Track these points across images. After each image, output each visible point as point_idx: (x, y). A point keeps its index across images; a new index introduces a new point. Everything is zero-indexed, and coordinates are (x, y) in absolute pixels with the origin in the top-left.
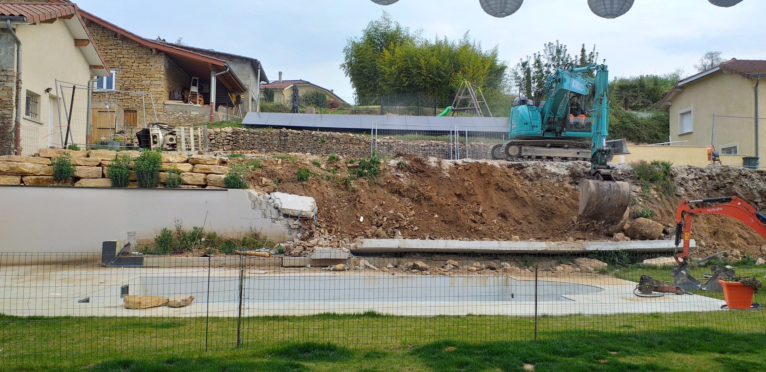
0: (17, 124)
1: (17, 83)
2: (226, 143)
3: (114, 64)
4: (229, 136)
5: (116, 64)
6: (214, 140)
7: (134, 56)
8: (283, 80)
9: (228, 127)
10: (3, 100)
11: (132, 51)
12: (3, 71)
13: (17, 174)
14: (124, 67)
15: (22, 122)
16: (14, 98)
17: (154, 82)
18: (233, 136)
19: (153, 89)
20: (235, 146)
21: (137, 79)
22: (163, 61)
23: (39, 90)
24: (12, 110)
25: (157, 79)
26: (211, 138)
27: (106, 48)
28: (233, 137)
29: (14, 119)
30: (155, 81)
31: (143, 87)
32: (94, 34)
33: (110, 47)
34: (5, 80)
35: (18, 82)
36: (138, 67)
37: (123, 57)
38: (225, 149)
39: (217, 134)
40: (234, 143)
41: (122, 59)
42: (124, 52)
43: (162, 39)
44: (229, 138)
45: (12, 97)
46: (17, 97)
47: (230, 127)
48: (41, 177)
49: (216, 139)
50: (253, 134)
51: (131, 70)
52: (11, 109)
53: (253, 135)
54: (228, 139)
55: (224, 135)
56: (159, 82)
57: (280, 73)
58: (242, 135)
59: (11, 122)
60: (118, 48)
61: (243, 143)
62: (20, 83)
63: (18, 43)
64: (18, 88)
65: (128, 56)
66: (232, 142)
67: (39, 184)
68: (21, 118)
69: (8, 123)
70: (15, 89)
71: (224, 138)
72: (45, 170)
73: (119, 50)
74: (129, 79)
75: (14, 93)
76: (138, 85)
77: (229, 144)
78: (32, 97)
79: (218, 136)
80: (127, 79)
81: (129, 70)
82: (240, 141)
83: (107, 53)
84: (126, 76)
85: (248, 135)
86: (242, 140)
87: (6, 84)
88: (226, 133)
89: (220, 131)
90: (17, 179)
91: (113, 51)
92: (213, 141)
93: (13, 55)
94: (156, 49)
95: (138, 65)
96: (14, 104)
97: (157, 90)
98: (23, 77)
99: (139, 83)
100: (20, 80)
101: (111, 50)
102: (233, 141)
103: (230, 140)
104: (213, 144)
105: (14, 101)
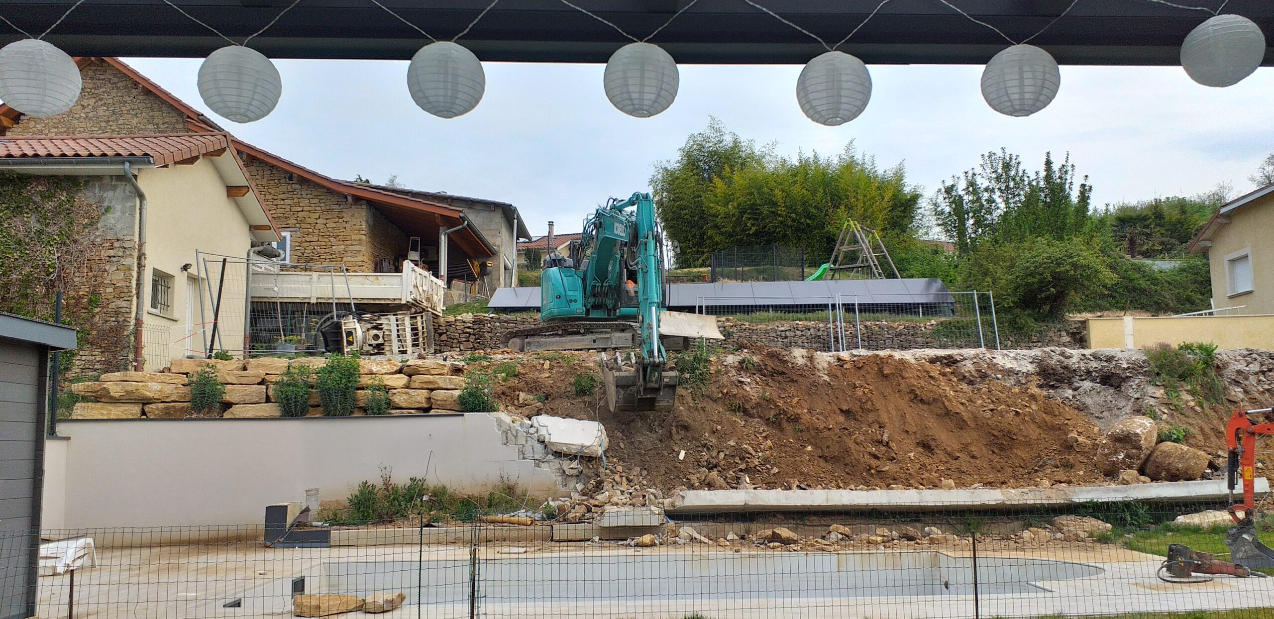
0: (139, 323)
1: (139, 258)
2: (464, 339)
3: (288, 222)
4: (469, 328)
5: (292, 221)
6: (445, 335)
7: (319, 208)
8: (555, 233)
9: (467, 312)
10: (117, 285)
11: (316, 201)
12: (118, 240)
13: (135, 402)
14: (303, 225)
15: (147, 319)
16: (134, 282)
17: (351, 248)
18: (475, 327)
19: (350, 259)
20: (479, 343)
21: (323, 243)
22: (364, 214)
23: (171, 267)
24: (130, 301)
25: (355, 243)
26: (440, 331)
27: (275, 197)
28: (474, 329)
29: (133, 315)
30: (352, 245)
31: (334, 256)
32: (257, 177)
33: (282, 196)
34: (121, 254)
35: (141, 256)
36: (325, 225)
37: (302, 211)
38: (462, 348)
39: (450, 326)
40: (477, 339)
41: (300, 214)
42: (304, 202)
43: (364, 179)
44: (468, 330)
45: (131, 280)
46: (138, 279)
47: (470, 314)
48: (173, 404)
49: (448, 333)
50: (505, 322)
51: (315, 231)
52: (129, 299)
53: (506, 324)
54: (467, 333)
55: (460, 326)
56: (357, 248)
57: (551, 224)
58: (489, 325)
59: (128, 319)
61: (491, 338)
62: (143, 258)
63: (141, 196)
64: (140, 266)
65: (310, 209)
66: (474, 337)
67: (169, 415)
68: (145, 312)
69: (125, 321)
70: (136, 269)
71: (460, 332)
72: (178, 393)
73: (296, 200)
74: (312, 244)
75: (135, 274)
76: (326, 253)
77: (469, 341)
78: (162, 280)
79: (452, 329)
80: (308, 244)
81: (311, 230)
82: (486, 335)
83: (276, 205)
84: (308, 239)
85: (498, 324)
86: (488, 332)
87: (122, 260)
88: (464, 322)
89: (453, 320)
90: (136, 409)
91: (288, 202)
92: (444, 337)
93: (133, 215)
94: (353, 195)
95: (325, 221)
96: (134, 292)
97: (355, 259)
98: (148, 249)
99: (327, 250)
100: (144, 254)
101: (283, 200)
102: (474, 335)
103: (470, 334)
104: (443, 341)
105: (134, 286)
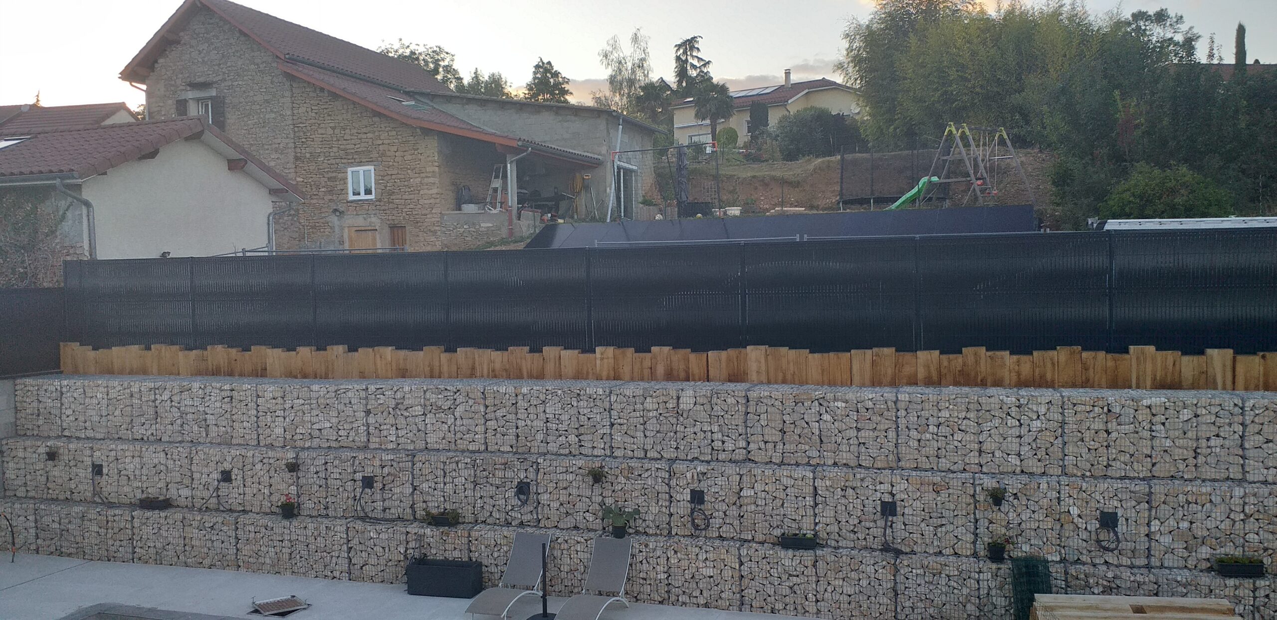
3: (371, 156)
5: (374, 155)
7: (397, 141)
12: (72, 247)
14: (384, 159)
17: (426, 180)
19: (426, 191)
21: (403, 177)
22: (436, 145)
25: (430, 175)
30: (427, 177)
31: (412, 189)
37: (383, 144)
41: (381, 147)
42: (384, 135)
51: (394, 164)
56: (431, 180)
57: (788, 73)
60: (375, 129)
63: (87, 204)
65: (389, 141)
74: (393, 177)
76: (405, 186)
80: (389, 177)
81: (391, 163)
83: (360, 139)
84: (390, 173)
91: (370, 135)
93: (81, 223)
95: (402, 154)
97: (430, 192)
99: (406, 183)
101: (366, 134)
